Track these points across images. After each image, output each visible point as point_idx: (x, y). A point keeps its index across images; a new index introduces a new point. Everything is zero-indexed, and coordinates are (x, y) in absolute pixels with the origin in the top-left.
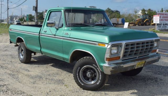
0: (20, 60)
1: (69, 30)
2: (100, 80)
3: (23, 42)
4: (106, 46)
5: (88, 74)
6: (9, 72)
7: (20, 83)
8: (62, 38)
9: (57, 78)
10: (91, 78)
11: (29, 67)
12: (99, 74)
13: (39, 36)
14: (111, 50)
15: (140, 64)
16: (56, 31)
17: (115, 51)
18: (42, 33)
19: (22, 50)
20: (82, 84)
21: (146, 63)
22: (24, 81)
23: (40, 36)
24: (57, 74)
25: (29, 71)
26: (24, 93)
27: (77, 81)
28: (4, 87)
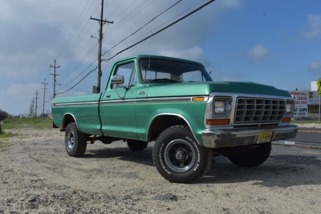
0: (67, 151)
1: (146, 87)
2: (198, 163)
3: (75, 122)
4: (206, 99)
5: (179, 155)
6: (49, 166)
7: (64, 178)
8: (134, 101)
9: (127, 171)
10: (184, 162)
11: (82, 161)
12: (196, 153)
13: (99, 105)
14: (214, 107)
15: (265, 135)
16: (125, 93)
17: (220, 109)
18: (103, 99)
19: (72, 136)
20: (168, 172)
21: (274, 136)
22: (72, 176)
23: (101, 105)
24: (128, 167)
25: (81, 165)
26: (69, 187)
27: (160, 168)
28: (38, 182)
